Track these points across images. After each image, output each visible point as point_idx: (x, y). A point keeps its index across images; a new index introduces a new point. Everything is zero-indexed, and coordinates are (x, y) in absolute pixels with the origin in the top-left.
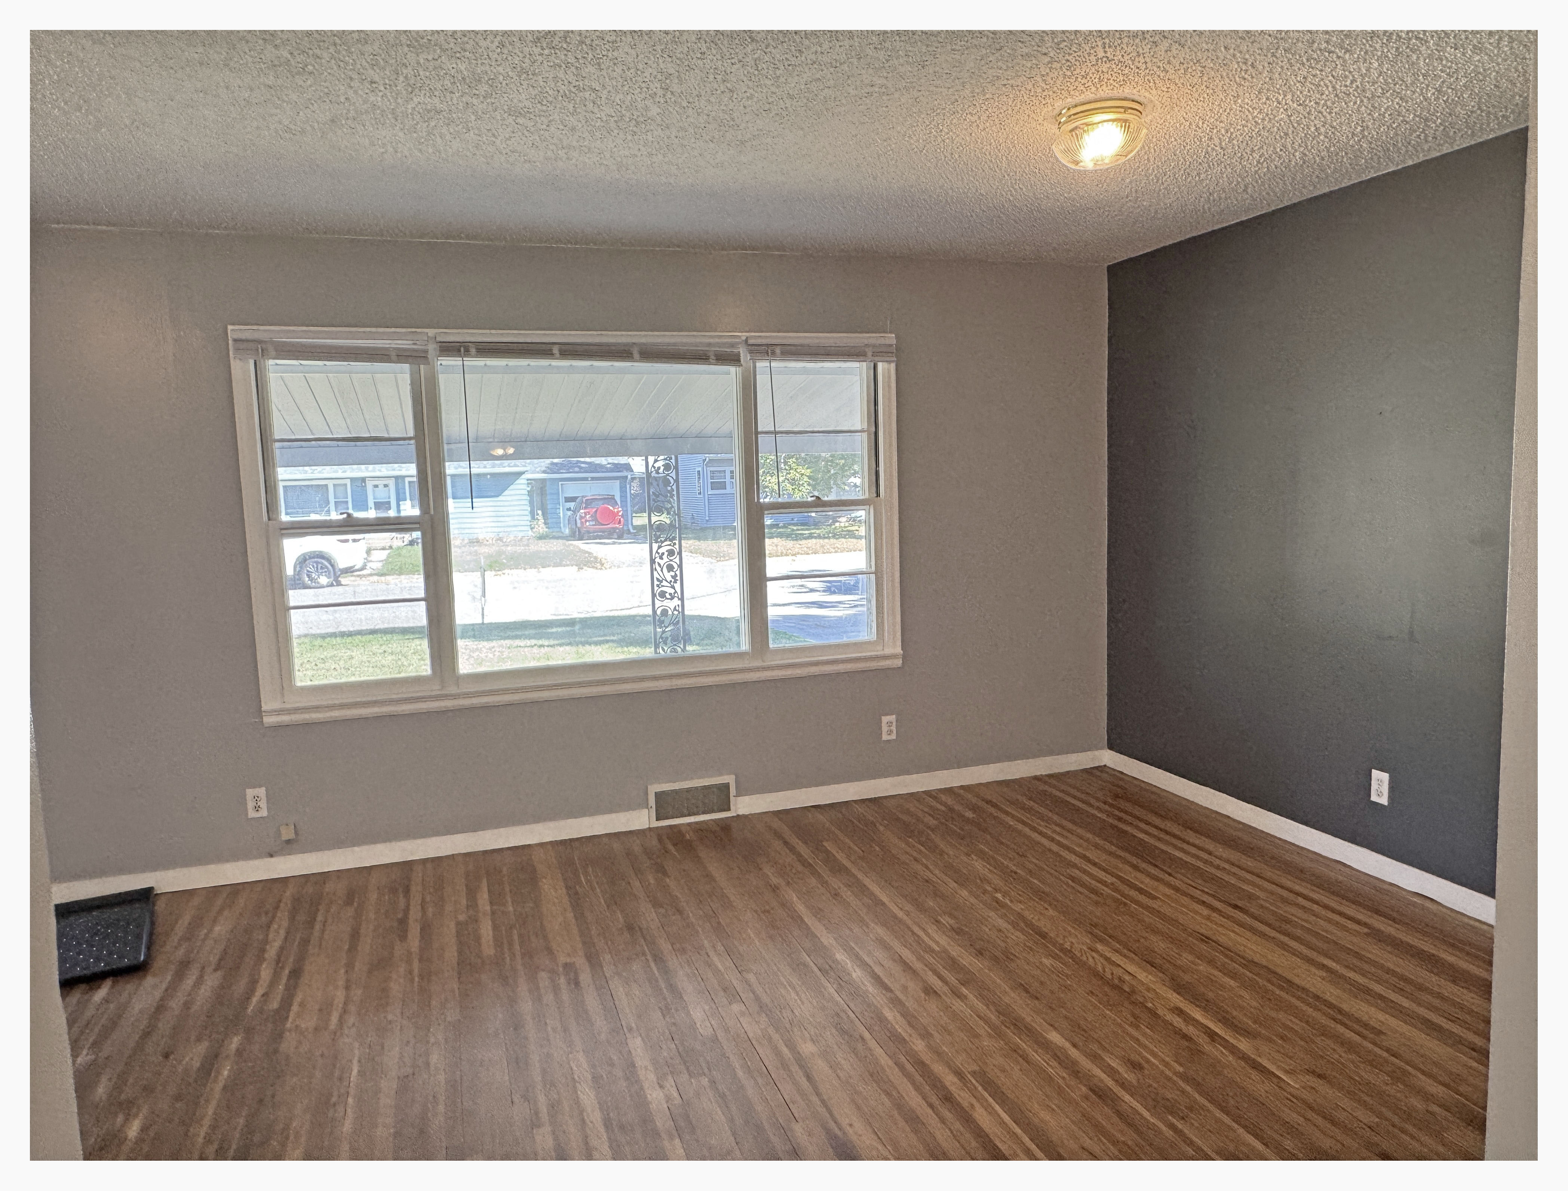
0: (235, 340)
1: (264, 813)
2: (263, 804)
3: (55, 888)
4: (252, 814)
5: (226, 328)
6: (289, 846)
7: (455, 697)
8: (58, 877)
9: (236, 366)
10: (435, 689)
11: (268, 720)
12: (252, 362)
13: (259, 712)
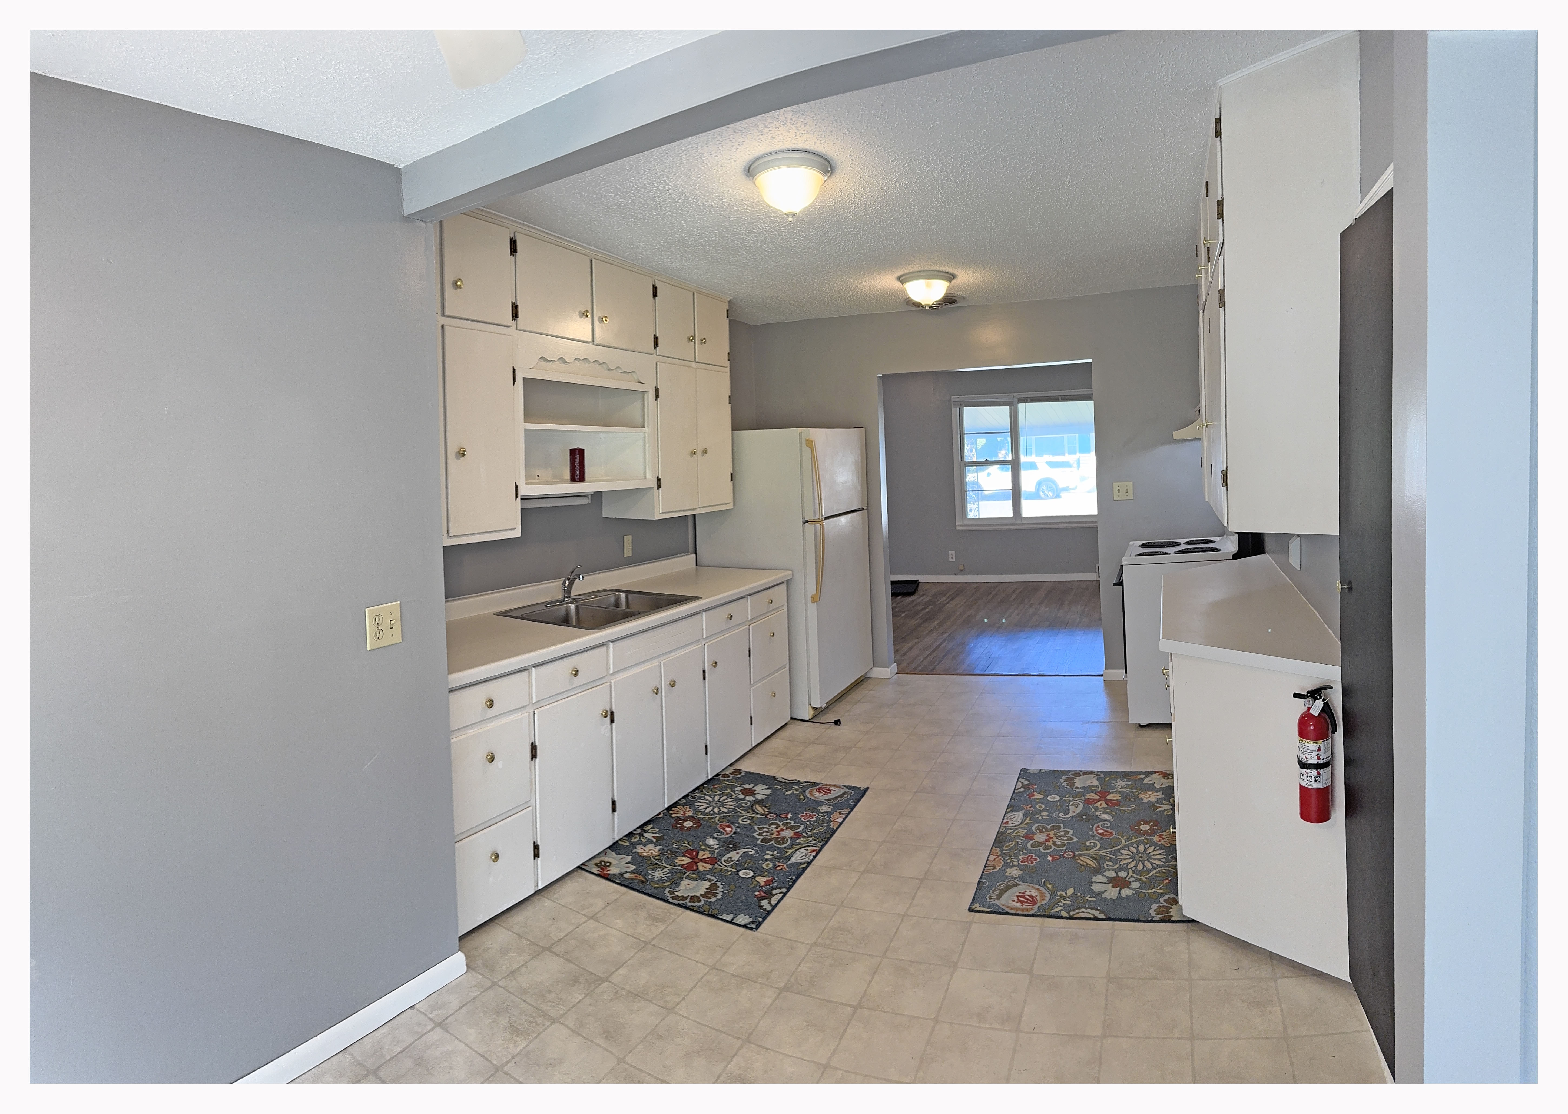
0: (954, 401)
1: (954, 560)
2: (954, 556)
3: (892, 576)
4: (950, 560)
5: (951, 398)
6: (962, 572)
7: (1020, 524)
8: (892, 573)
9: (953, 410)
10: (1013, 521)
11: (958, 528)
12: (958, 409)
13: (955, 526)
